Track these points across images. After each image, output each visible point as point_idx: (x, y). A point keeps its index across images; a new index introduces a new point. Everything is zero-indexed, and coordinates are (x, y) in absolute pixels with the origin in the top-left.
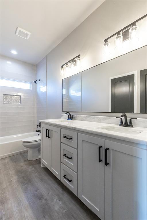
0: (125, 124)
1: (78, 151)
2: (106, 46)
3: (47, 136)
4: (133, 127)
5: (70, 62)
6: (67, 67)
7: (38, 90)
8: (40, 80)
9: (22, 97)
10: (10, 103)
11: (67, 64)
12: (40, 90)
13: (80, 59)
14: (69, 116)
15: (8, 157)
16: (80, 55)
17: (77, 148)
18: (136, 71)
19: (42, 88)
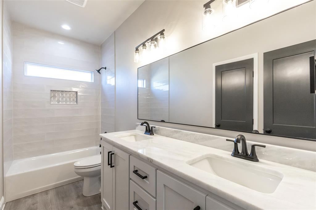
0: (244, 153)
1: (156, 201)
2: (208, 14)
3: (110, 163)
4: (257, 161)
5: (148, 41)
6: (144, 49)
7: (103, 83)
8: (105, 68)
9: (79, 94)
10: (60, 103)
11: (144, 44)
12: (106, 83)
13: (164, 37)
14: (146, 127)
15: (53, 189)
16: (164, 30)
17: (155, 196)
18: (257, 53)
19: (109, 80)
